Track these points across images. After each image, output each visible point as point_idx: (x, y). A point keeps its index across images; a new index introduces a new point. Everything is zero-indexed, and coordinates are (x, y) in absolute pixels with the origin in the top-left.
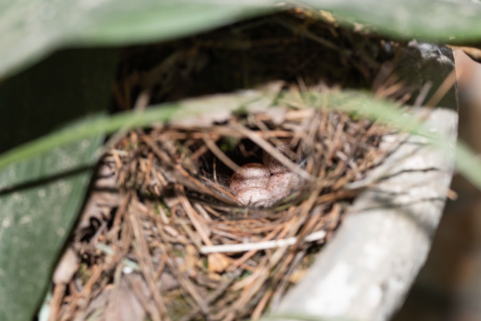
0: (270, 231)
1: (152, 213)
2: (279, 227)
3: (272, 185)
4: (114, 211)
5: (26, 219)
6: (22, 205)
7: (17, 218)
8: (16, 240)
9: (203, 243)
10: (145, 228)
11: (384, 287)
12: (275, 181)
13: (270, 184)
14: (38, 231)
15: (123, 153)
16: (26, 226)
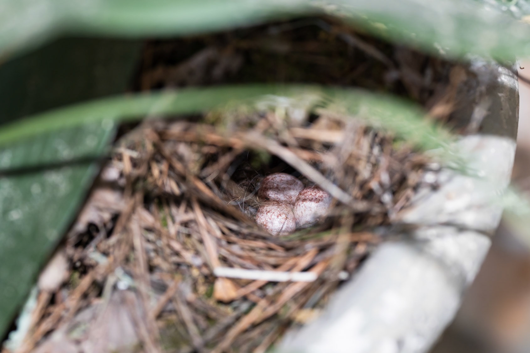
1: (158, 225)
4: (116, 217)
10: (148, 241)
11: (400, 343)
15: (135, 154)
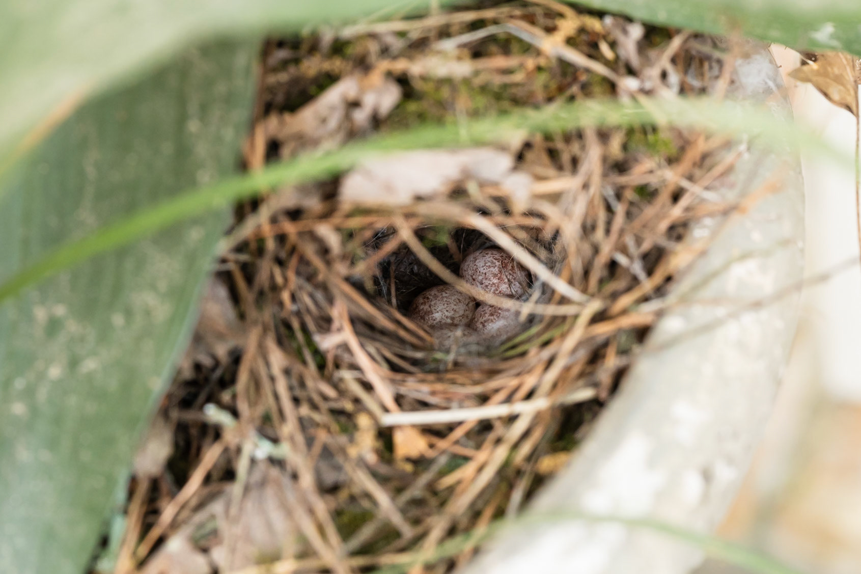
0: (497, 391)
2: (514, 382)
3: (481, 320)
5: (90, 365)
6: (82, 339)
7: (74, 363)
8: (73, 401)
9: (386, 410)
11: (707, 476)
12: (486, 315)
13: (478, 320)
14: (113, 384)
16: (90, 376)
